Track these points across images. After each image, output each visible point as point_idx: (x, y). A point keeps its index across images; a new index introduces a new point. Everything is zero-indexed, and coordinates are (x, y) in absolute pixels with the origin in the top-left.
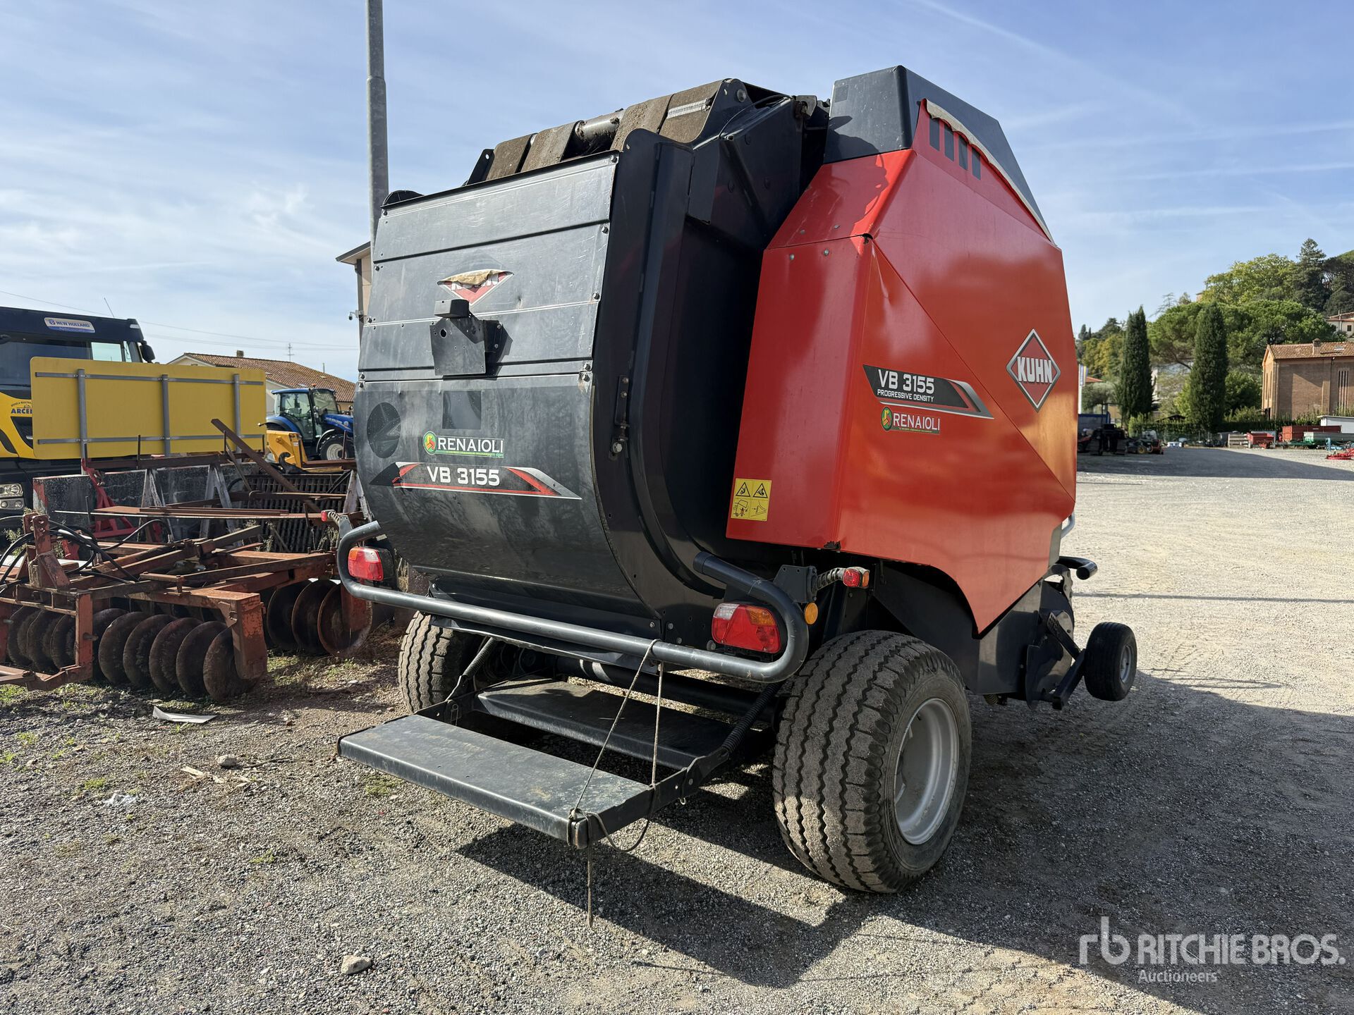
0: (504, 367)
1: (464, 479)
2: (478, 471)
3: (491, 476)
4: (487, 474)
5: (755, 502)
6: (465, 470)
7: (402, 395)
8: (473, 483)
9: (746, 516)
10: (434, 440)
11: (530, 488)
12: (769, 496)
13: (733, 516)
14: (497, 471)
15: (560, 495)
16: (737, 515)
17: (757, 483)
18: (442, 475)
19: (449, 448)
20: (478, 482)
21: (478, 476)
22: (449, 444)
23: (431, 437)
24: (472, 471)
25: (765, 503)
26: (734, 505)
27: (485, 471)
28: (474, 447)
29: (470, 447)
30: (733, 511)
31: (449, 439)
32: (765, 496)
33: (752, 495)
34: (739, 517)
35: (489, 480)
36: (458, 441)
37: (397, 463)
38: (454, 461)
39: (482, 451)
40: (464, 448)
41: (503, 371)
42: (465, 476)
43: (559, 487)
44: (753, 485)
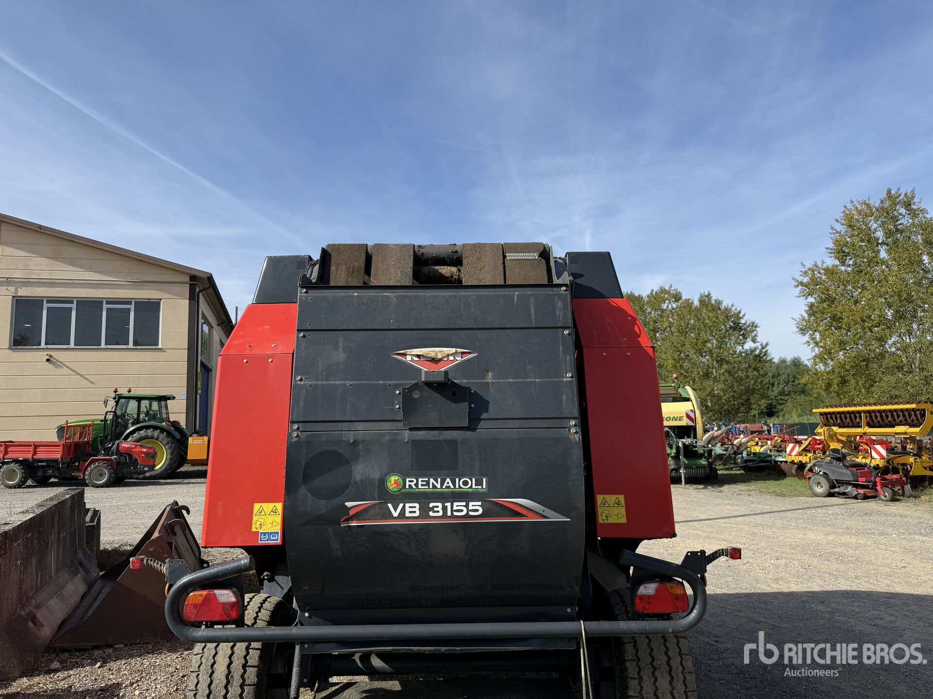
0: (482, 421)
1: (438, 512)
2: (455, 504)
3: (471, 508)
4: (467, 506)
5: (615, 511)
6: (440, 505)
7: (356, 443)
8: (449, 514)
9: (610, 521)
10: (401, 481)
11: (517, 514)
12: (624, 506)
13: (601, 521)
14: (480, 503)
15: (548, 518)
16: (603, 520)
17: (614, 497)
18: (408, 510)
19: (420, 487)
20: (455, 514)
21: (455, 508)
22: (420, 483)
23: (397, 478)
24: (448, 505)
25: (623, 511)
26: (599, 513)
27: (464, 504)
28: (451, 484)
29: (446, 484)
30: (600, 518)
31: (420, 480)
32: (621, 505)
33: (611, 506)
34: (605, 522)
35: (468, 510)
36: (432, 480)
37: (346, 504)
38: (424, 499)
39: (460, 487)
40: (438, 486)
41: (483, 424)
42: (440, 509)
43: (548, 512)
44: (611, 499)
